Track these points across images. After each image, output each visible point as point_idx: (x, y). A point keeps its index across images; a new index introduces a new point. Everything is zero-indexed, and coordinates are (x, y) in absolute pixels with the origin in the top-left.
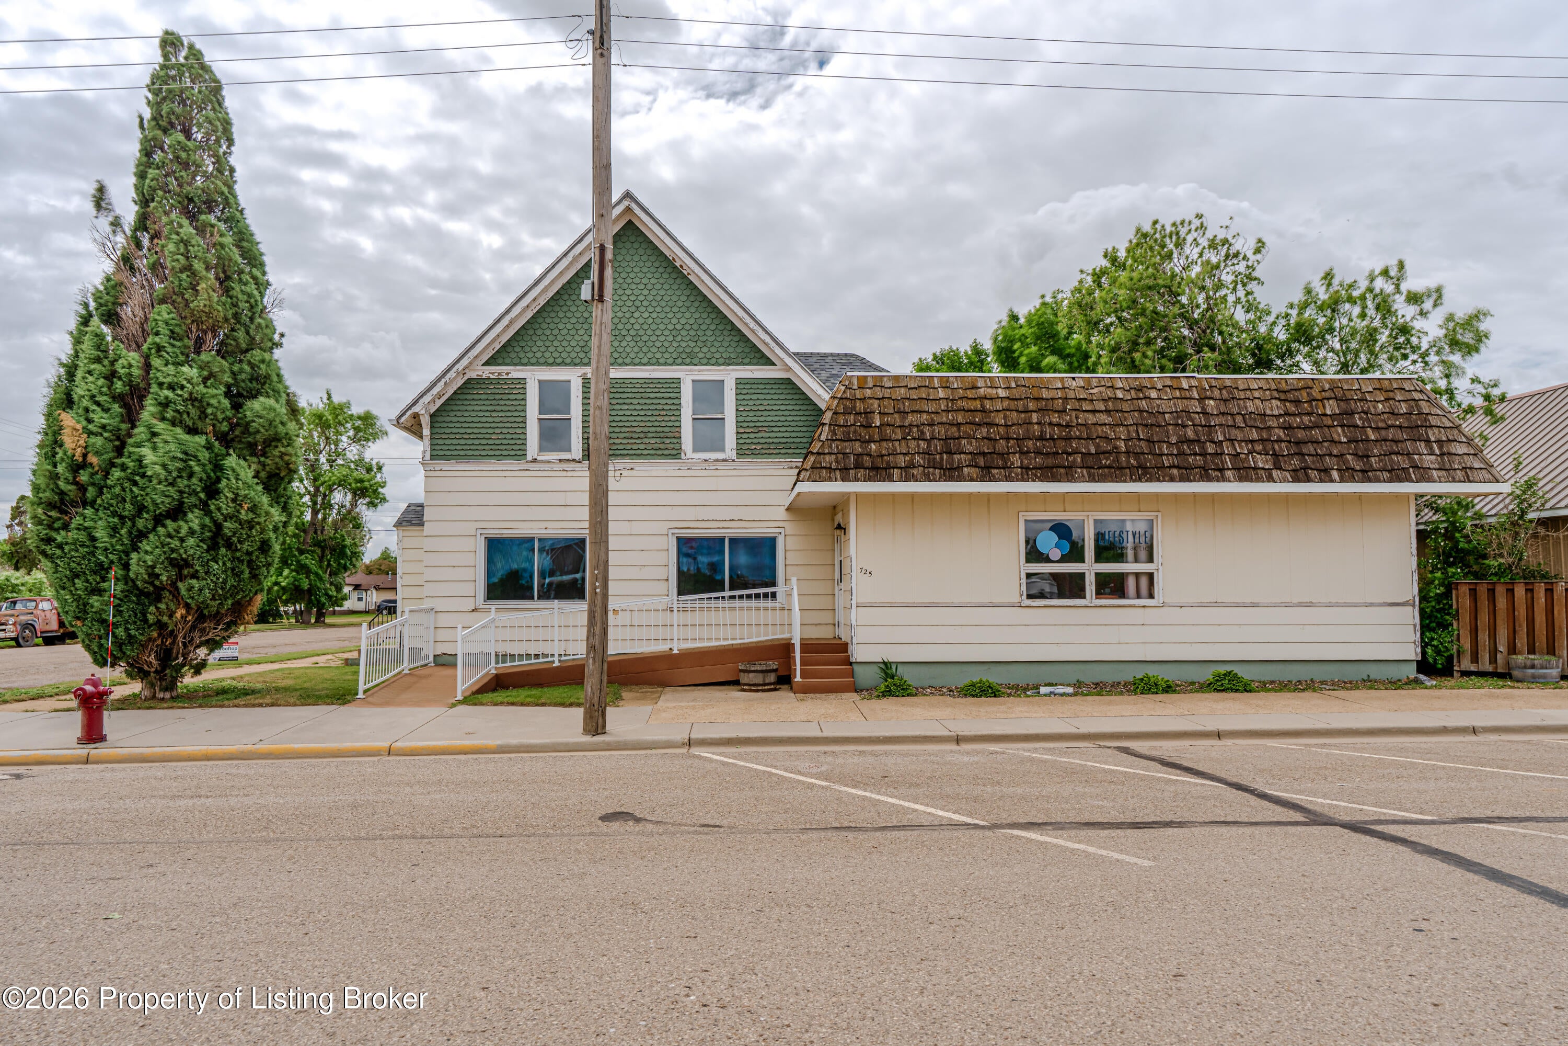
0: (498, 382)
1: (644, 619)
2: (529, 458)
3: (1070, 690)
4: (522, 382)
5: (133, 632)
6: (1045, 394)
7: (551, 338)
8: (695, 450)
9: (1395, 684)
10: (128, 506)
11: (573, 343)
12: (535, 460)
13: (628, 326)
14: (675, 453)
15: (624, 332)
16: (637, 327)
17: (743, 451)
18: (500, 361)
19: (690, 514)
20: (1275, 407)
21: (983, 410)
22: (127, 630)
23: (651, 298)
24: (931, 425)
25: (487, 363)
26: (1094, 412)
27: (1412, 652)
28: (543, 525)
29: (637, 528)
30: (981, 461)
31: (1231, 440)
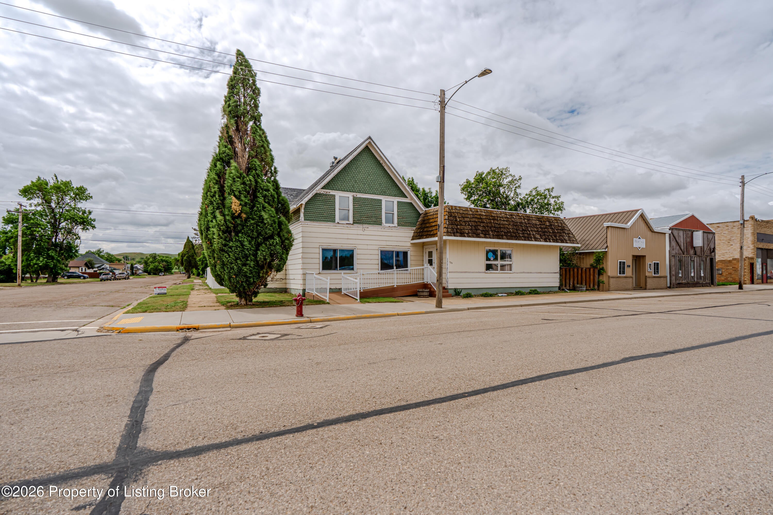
0: (326, 195)
1: (371, 276)
2: (336, 222)
3: (506, 295)
4: (334, 196)
5: (255, 280)
6: (493, 215)
7: (343, 182)
8: (386, 223)
9: (555, 292)
10: (255, 234)
11: (350, 185)
12: (338, 223)
13: (366, 181)
14: (380, 224)
15: (365, 183)
16: (369, 181)
17: (399, 224)
18: (327, 188)
19: (384, 243)
20: (538, 223)
21: (481, 218)
22: (253, 279)
23: (373, 172)
24: (470, 221)
25: (322, 188)
26: (504, 221)
27: (558, 285)
28: (341, 245)
29: (370, 247)
30: (484, 232)
31: (532, 231)
